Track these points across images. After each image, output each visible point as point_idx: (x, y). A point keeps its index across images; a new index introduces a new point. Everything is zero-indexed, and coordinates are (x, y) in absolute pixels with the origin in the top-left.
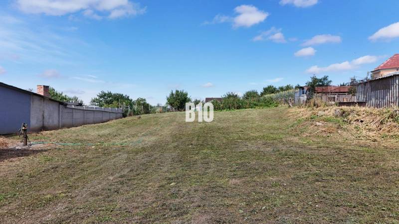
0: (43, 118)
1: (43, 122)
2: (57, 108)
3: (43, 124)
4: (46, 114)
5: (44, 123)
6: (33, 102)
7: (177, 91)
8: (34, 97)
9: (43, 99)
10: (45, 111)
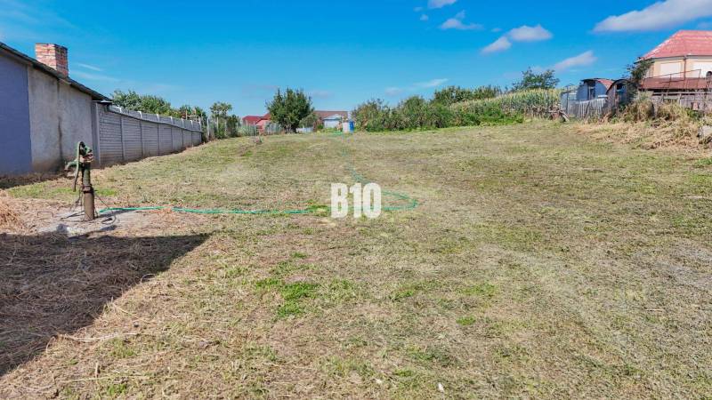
0: (61, 135)
1: (61, 147)
2: (87, 112)
3: (61, 153)
4: (65, 126)
5: (64, 150)
6: (33, 86)
7: (290, 92)
8: (36, 73)
9: (56, 82)
10: (64, 118)
